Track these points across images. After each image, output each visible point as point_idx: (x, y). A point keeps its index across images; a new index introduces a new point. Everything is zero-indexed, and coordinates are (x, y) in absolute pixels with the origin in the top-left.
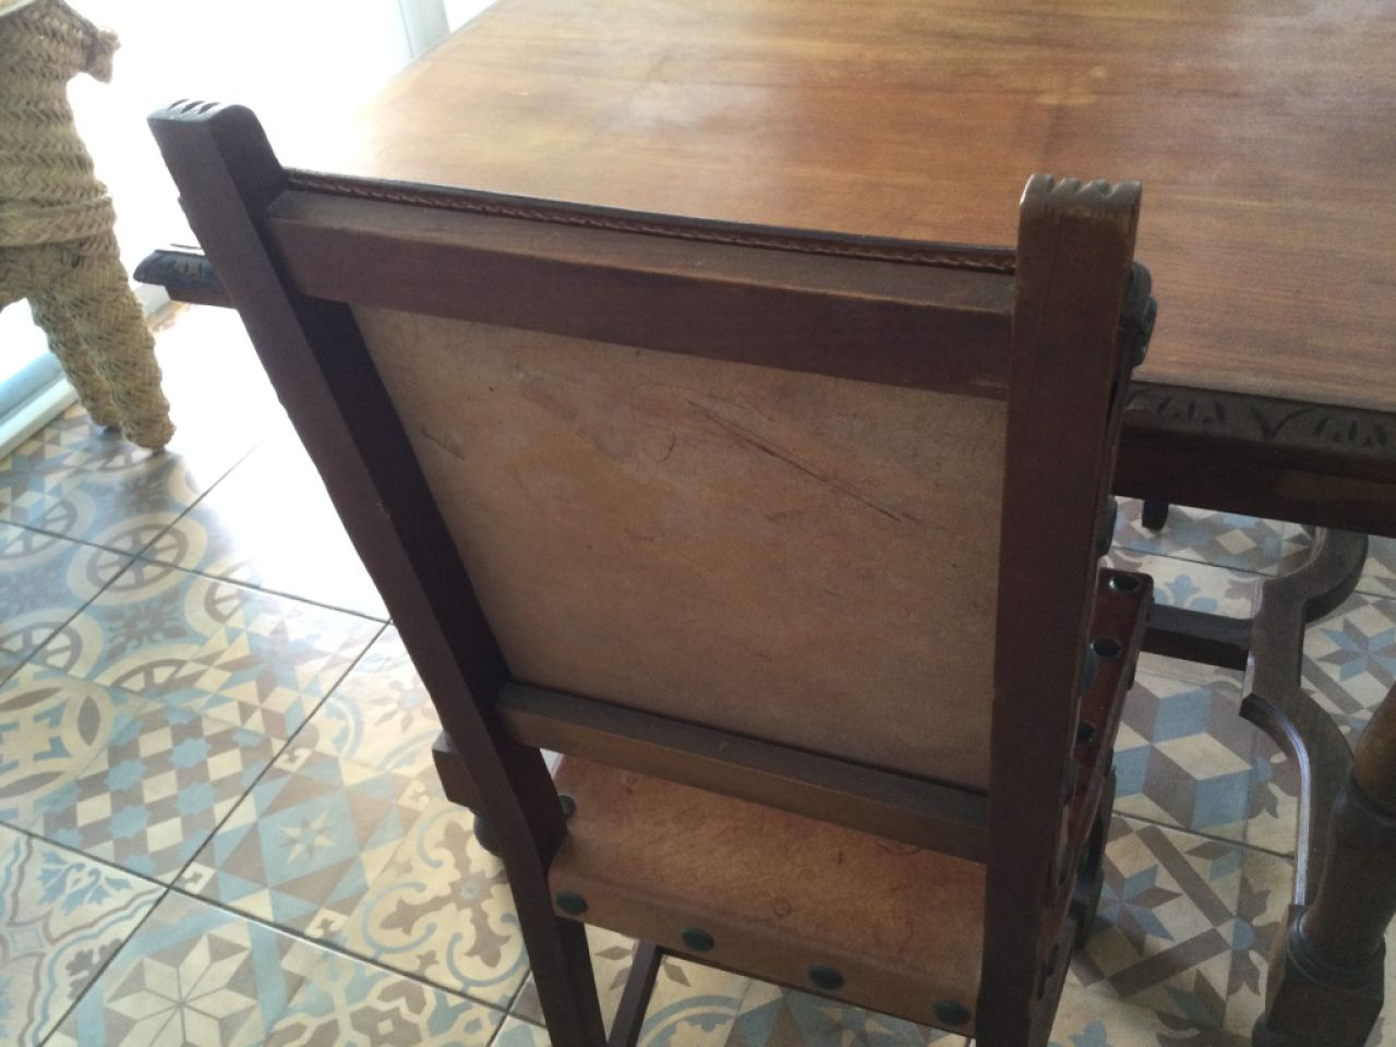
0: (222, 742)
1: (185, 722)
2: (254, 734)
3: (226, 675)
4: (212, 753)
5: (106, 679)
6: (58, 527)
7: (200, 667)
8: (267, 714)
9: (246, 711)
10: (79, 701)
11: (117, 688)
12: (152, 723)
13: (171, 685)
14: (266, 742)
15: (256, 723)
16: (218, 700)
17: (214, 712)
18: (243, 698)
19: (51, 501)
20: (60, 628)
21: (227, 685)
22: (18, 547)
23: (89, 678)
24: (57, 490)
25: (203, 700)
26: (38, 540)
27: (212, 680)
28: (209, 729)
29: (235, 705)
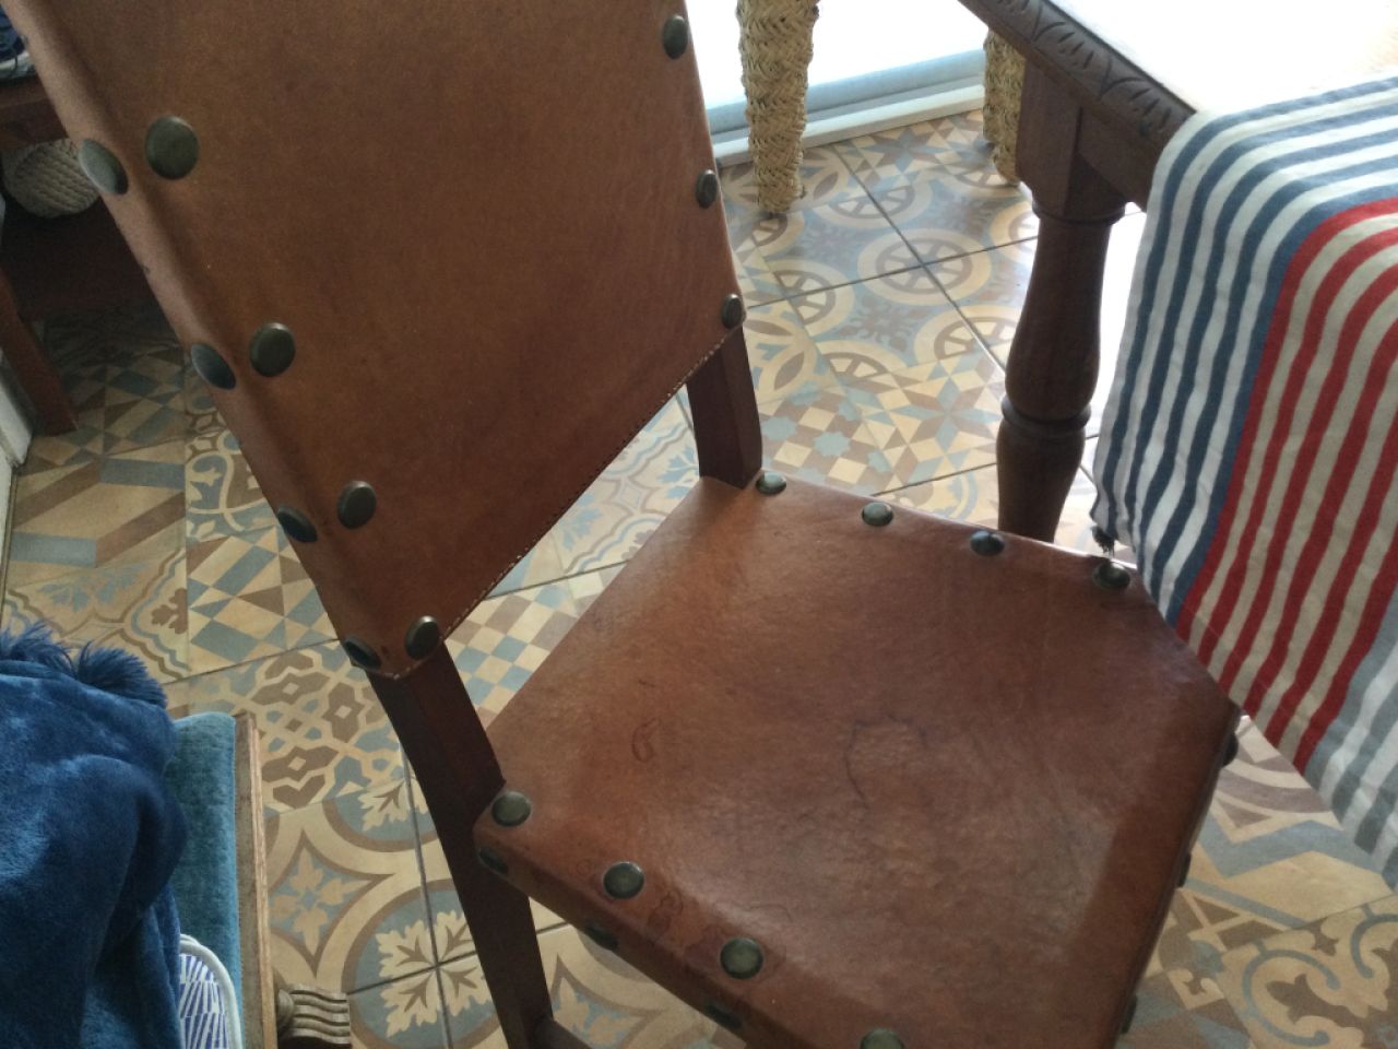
0: (859, 452)
1: (849, 418)
2: (886, 463)
3: (906, 402)
4: (846, 455)
5: (824, 348)
6: (888, 206)
7: (895, 384)
8: (908, 453)
9: (896, 439)
10: (794, 351)
11: (826, 360)
12: (826, 402)
13: (864, 383)
14: (889, 476)
15: (894, 455)
16: (883, 418)
17: (874, 426)
18: (901, 429)
19: (903, 181)
20: (828, 288)
21: (899, 411)
22: (850, 206)
23: (815, 339)
24: (913, 176)
25: (874, 411)
26: (870, 209)
27: (894, 399)
28: (860, 436)
29: (893, 429)
